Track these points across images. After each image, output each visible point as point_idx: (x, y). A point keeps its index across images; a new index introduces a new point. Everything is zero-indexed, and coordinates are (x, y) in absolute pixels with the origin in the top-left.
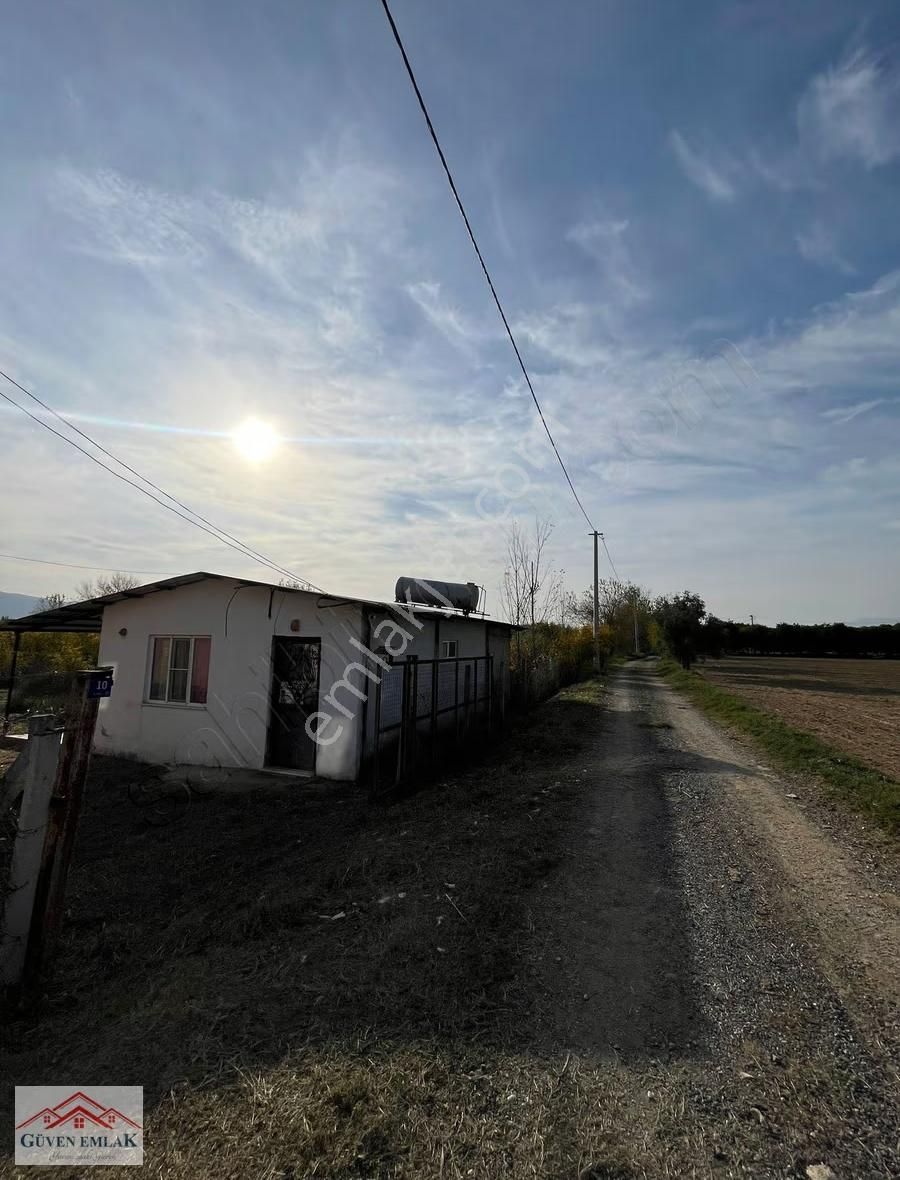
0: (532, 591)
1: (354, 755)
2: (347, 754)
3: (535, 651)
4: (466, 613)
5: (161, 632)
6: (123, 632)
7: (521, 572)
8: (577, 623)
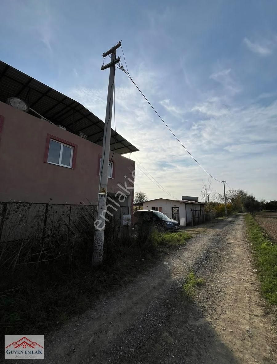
0: (208, 196)
1: (185, 223)
2: (184, 222)
3: (210, 210)
4: (196, 202)
5: (154, 206)
6: (147, 206)
7: (205, 192)
8: (222, 202)
